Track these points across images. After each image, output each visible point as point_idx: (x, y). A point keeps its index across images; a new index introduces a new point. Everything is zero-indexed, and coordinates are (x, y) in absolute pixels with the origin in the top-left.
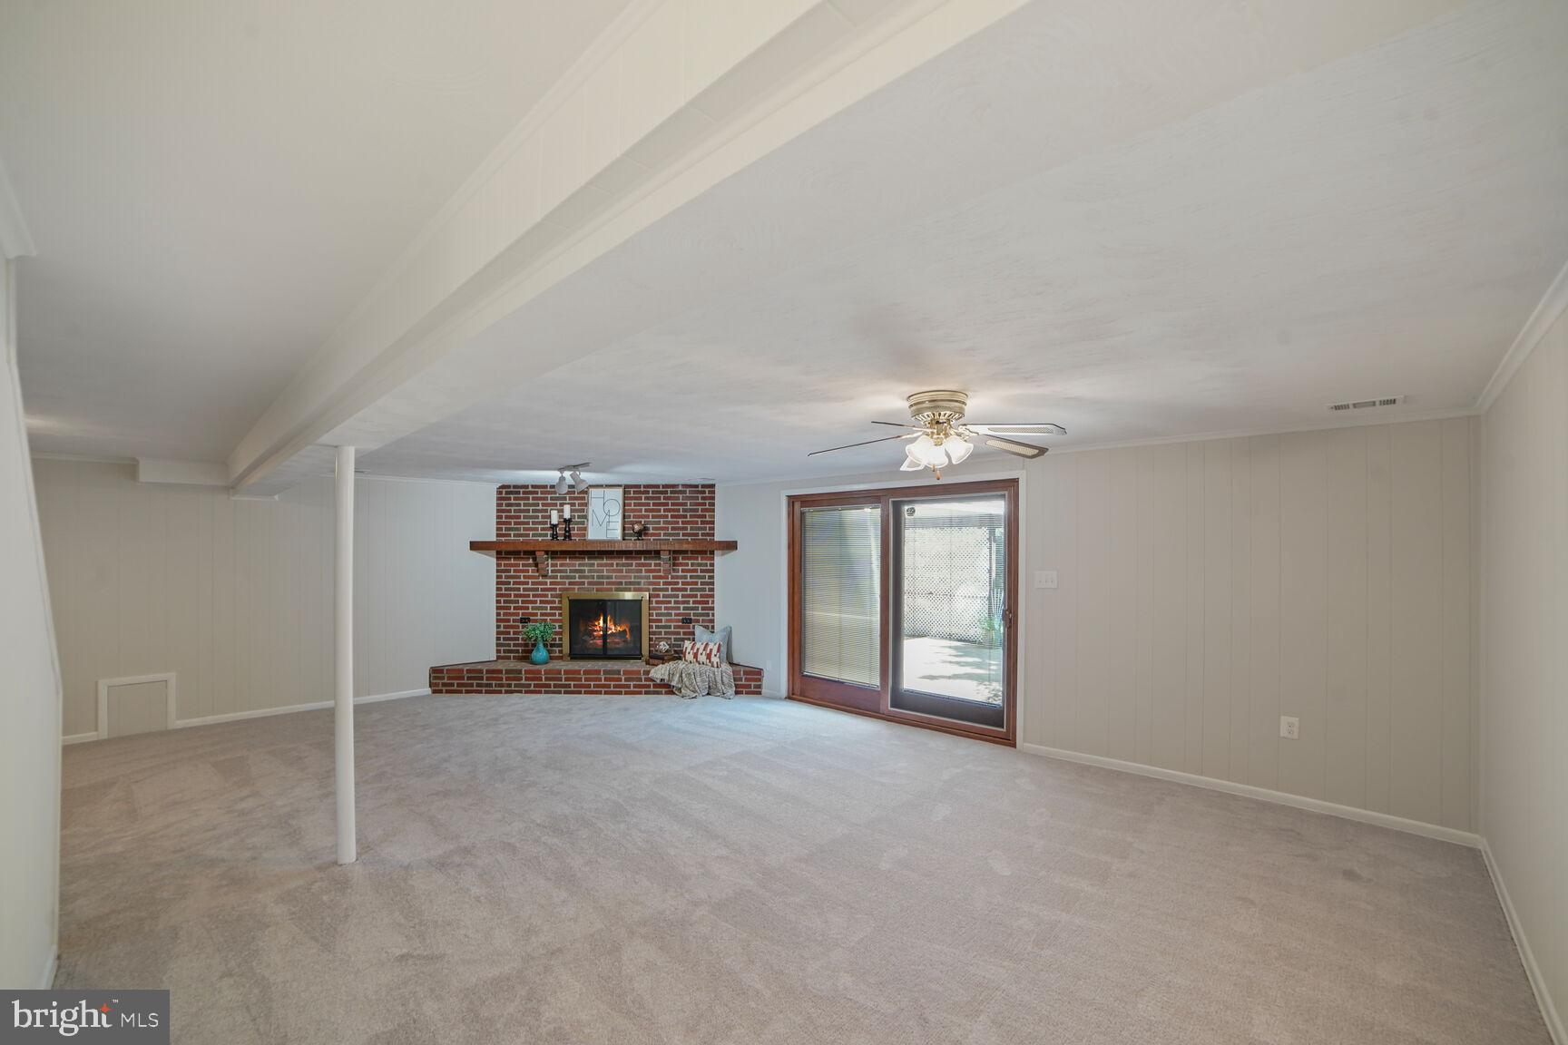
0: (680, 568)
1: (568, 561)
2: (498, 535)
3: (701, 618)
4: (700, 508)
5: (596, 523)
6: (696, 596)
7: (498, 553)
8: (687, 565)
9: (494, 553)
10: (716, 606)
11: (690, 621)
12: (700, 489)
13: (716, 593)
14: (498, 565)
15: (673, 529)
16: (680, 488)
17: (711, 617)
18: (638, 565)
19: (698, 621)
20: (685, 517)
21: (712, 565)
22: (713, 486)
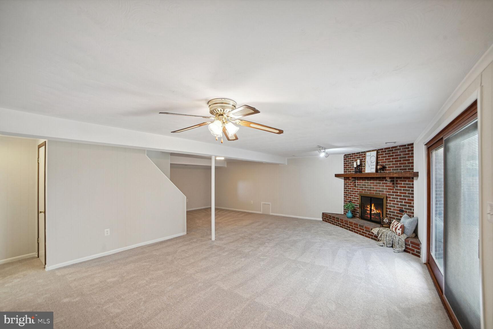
0: (399, 185)
1: (361, 181)
2: (344, 172)
3: (408, 211)
4: (407, 156)
5: (368, 166)
6: (405, 199)
7: (344, 178)
8: (401, 184)
9: (343, 178)
10: (414, 205)
11: (403, 211)
12: (407, 147)
13: (415, 199)
14: (344, 182)
15: (396, 167)
16: (398, 148)
17: (412, 211)
18: (383, 183)
19: (406, 212)
20: (400, 161)
21: (413, 184)
22: (412, 144)
